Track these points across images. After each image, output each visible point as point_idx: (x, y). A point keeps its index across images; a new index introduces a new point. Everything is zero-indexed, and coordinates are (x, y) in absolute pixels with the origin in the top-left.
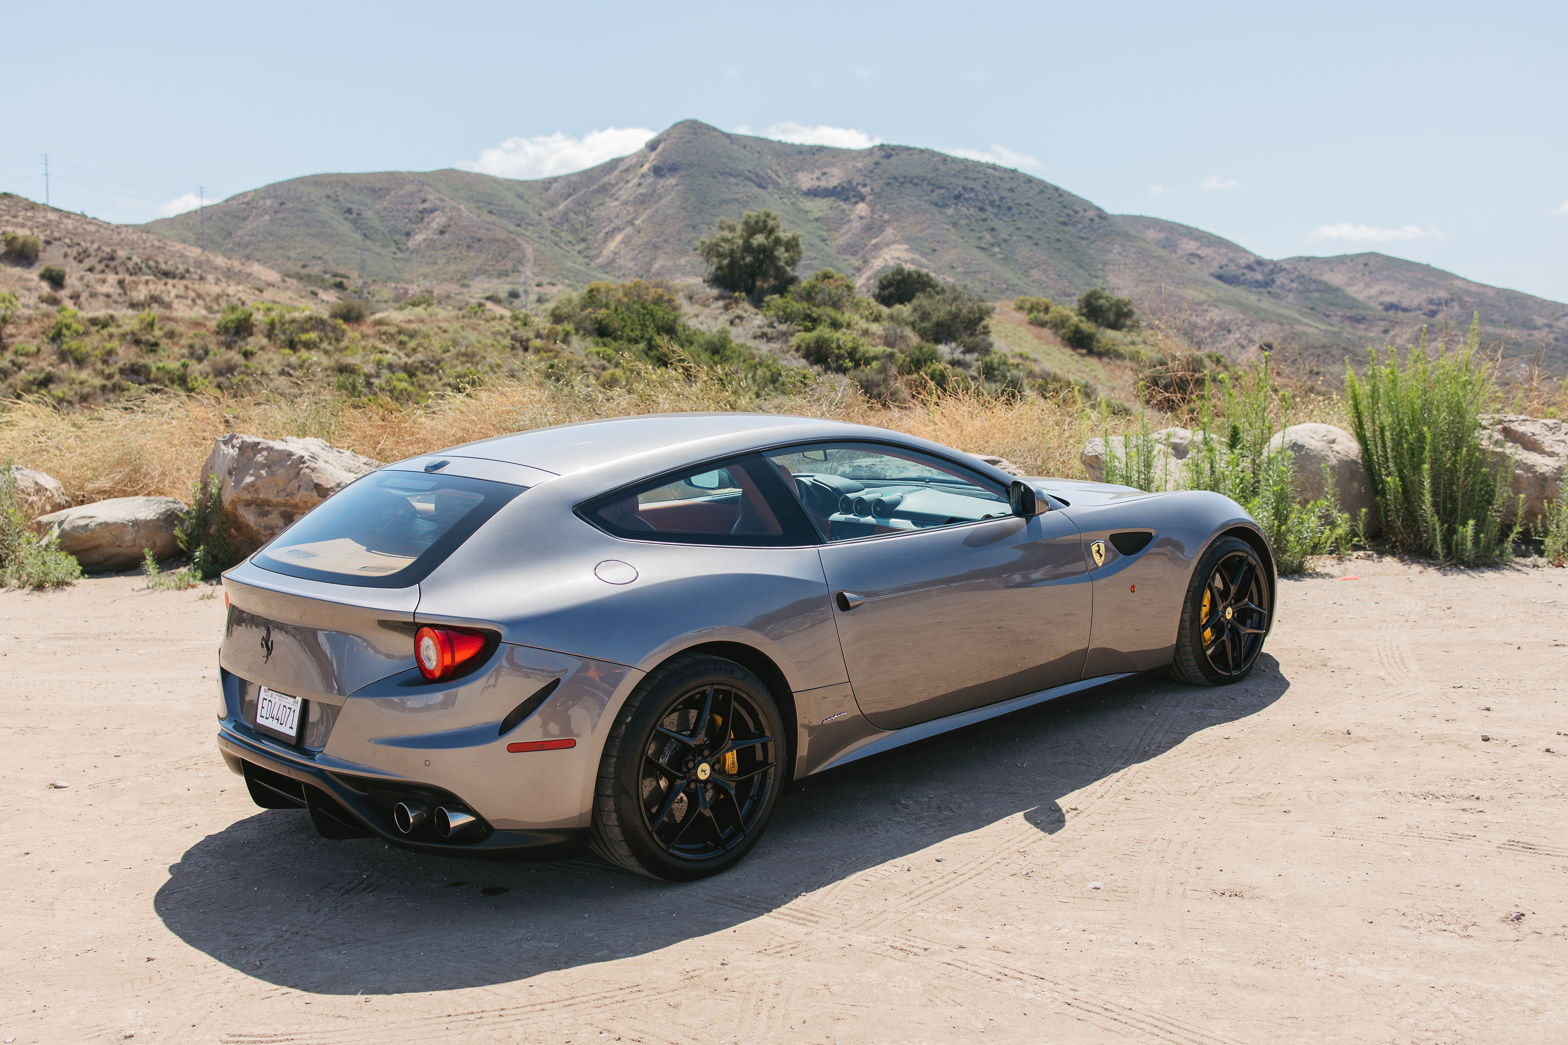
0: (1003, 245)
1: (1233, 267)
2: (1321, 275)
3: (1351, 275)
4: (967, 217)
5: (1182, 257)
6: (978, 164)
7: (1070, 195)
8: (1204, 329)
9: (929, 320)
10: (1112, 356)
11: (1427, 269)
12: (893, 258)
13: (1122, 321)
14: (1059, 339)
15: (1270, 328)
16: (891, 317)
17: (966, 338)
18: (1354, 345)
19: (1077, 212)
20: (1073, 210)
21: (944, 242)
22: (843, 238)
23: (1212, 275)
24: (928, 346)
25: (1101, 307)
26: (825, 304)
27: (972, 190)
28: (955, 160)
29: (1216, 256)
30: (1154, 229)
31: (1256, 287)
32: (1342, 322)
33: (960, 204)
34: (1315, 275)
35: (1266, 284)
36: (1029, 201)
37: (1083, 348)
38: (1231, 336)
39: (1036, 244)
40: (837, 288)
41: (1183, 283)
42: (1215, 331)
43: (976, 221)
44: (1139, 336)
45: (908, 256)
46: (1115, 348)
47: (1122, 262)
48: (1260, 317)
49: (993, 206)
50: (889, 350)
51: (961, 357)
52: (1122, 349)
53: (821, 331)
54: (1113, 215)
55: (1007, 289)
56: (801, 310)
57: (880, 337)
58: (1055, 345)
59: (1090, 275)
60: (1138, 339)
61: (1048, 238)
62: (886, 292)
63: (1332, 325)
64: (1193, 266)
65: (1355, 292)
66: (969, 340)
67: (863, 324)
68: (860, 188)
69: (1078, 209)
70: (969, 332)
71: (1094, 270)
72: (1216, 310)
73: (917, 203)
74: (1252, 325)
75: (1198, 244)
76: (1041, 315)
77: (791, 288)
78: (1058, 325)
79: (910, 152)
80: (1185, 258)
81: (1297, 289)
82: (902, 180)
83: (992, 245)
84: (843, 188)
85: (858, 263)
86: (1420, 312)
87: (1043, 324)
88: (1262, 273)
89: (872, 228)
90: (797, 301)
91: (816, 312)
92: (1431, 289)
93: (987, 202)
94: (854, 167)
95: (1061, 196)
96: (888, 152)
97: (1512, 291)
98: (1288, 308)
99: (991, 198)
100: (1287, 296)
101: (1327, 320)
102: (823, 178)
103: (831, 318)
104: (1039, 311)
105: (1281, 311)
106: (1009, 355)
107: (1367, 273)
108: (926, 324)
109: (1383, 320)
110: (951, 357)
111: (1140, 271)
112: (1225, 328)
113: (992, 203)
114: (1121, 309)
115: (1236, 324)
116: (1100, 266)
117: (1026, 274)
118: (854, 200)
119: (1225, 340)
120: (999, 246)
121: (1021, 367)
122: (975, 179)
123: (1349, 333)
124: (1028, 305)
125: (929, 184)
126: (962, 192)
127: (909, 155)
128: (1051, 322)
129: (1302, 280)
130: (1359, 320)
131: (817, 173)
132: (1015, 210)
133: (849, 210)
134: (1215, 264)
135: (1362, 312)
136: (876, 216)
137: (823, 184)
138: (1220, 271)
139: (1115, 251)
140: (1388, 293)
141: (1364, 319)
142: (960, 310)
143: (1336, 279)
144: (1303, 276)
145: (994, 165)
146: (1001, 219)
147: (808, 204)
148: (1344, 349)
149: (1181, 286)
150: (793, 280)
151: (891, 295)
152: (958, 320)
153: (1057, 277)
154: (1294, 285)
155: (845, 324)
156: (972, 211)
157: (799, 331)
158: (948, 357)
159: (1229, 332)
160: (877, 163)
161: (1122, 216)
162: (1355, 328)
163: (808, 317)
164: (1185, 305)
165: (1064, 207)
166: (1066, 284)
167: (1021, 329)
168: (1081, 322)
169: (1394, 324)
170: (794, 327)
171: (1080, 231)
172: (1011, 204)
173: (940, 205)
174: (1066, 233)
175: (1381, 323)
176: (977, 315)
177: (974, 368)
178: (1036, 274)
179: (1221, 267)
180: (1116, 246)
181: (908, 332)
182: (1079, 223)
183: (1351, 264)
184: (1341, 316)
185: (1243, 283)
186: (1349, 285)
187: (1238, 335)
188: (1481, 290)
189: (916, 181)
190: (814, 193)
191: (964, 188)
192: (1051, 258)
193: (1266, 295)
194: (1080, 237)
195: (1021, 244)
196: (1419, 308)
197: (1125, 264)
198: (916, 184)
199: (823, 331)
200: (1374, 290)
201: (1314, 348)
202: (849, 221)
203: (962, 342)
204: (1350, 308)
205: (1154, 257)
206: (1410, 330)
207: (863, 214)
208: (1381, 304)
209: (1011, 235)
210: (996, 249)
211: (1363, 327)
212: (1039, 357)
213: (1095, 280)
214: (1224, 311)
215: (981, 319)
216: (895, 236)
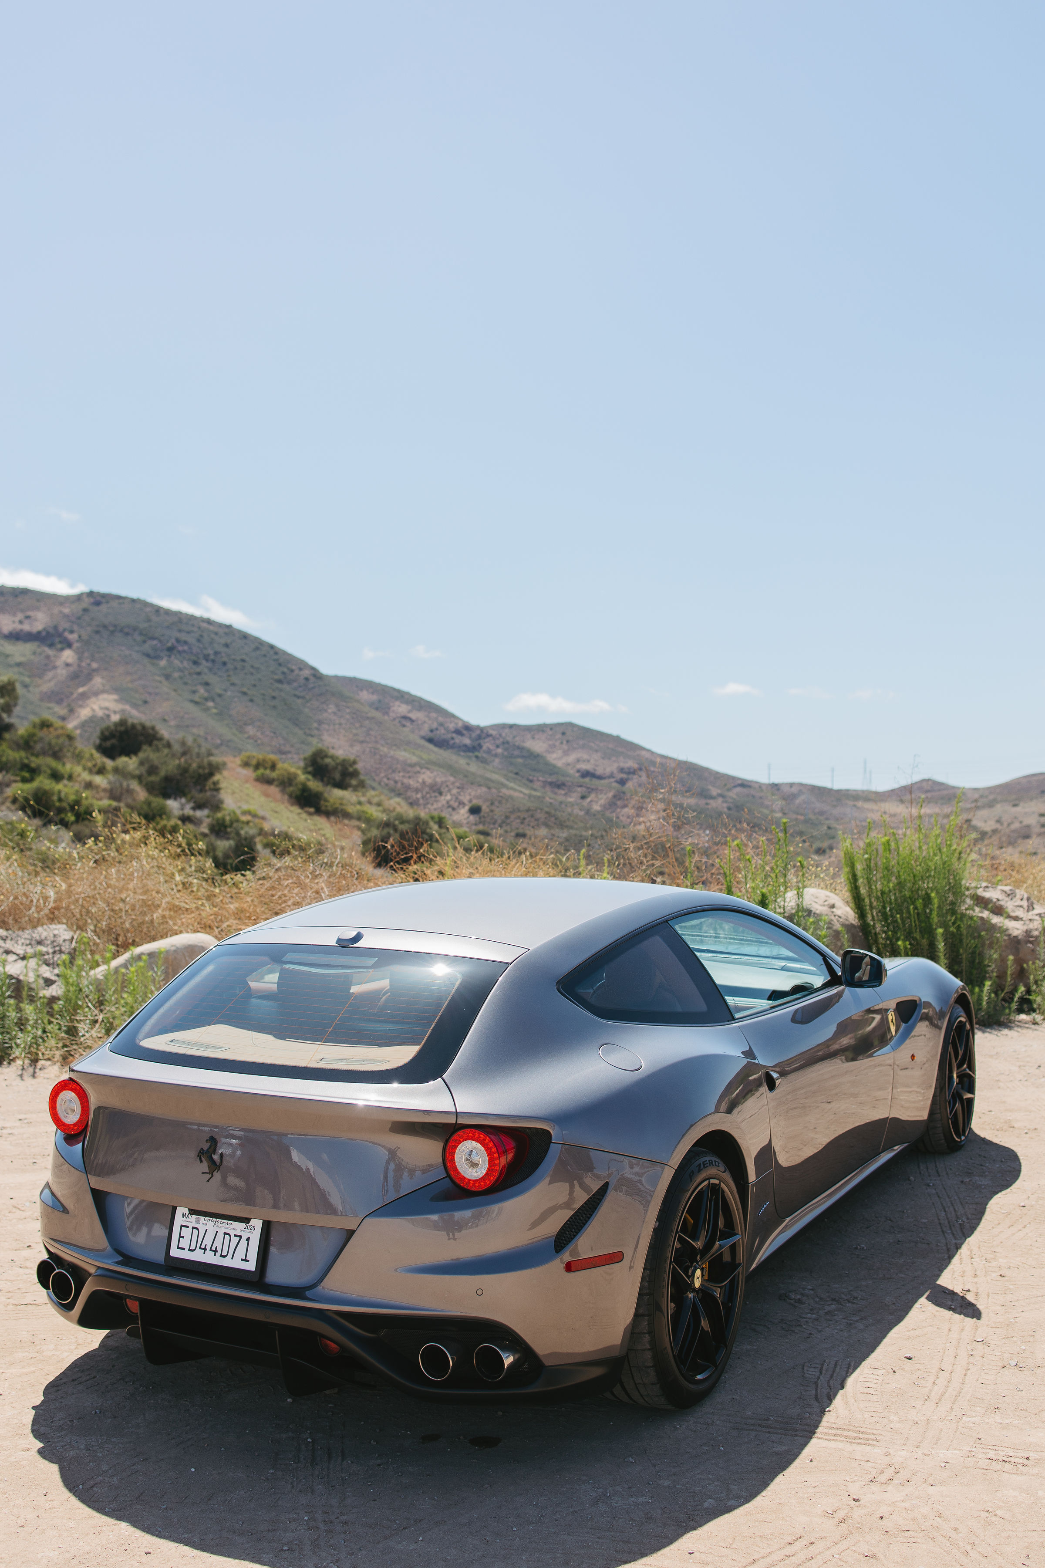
0: (218, 699)
1: (443, 731)
2: (523, 741)
3: (551, 743)
4: (181, 670)
5: (394, 719)
6: (192, 618)
7: (285, 653)
8: (417, 791)
9: (157, 774)
10: (340, 815)
11: (617, 740)
12: (101, 708)
13: (347, 780)
14: (286, 797)
15: (479, 791)
16: (116, 770)
17: (194, 793)
18: (556, 810)
19: (292, 671)
20: (288, 669)
21: (157, 694)
22: (47, 684)
23: (423, 738)
24: (157, 801)
25: (327, 765)
26: (44, 753)
27: (186, 643)
28: (168, 612)
29: (426, 719)
30: (367, 690)
31: (464, 751)
32: (544, 787)
33: (173, 657)
34: (518, 741)
35: (473, 749)
36: (244, 657)
37: (310, 806)
38: (443, 798)
39: (251, 701)
40: (58, 737)
41: (395, 745)
42: (427, 793)
43: (190, 674)
44: (364, 795)
45: (118, 707)
46: (344, 807)
47: (337, 722)
48: (470, 780)
49: (207, 660)
50: (114, 804)
51: (191, 813)
52: (351, 809)
53: (41, 782)
54: (327, 676)
55: (221, 744)
56: (18, 759)
57: (105, 790)
58: (283, 803)
59: (305, 733)
60: (363, 799)
61: (264, 695)
62: (108, 744)
63: (535, 790)
64: (405, 729)
65: (555, 759)
66: (199, 796)
67: (86, 776)
68: (66, 634)
69: (294, 667)
70: (198, 787)
71: (309, 729)
72: (428, 773)
73: (127, 652)
74: (461, 788)
75: (409, 707)
76: (268, 772)
77: (7, 736)
78: (285, 783)
79: (121, 601)
80: (397, 720)
81: (503, 754)
82: (111, 628)
83: (206, 699)
84: (48, 633)
85: (63, 712)
86: (612, 780)
87: (269, 782)
88: (470, 738)
89: (79, 676)
90: (13, 750)
91: (35, 762)
92: (621, 758)
93: (201, 656)
94: (61, 612)
95: (276, 653)
96: (97, 599)
97: (691, 763)
98: (494, 772)
99: (205, 652)
100: (493, 761)
101: (530, 784)
102: (27, 622)
103: (51, 769)
104: (266, 768)
105: (488, 775)
106: (238, 812)
107: (565, 742)
108: (153, 778)
109: (581, 786)
110: (181, 813)
111: (354, 731)
112: (437, 790)
113: (206, 657)
114: (347, 769)
115: (447, 786)
116: (315, 725)
117: (241, 730)
118: (59, 646)
119: (437, 801)
120: (213, 700)
121: (251, 824)
122: (188, 632)
123: (550, 798)
124: (254, 762)
125: (141, 634)
126: (176, 644)
127: (120, 604)
128: (278, 779)
129: (506, 746)
130: (559, 785)
131: (20, 616)
132: (230, 666)
133: (55, 656)
134: (426, 727)
135: (562, 779)
136: (83, 664)
137: (26, 627)
138: (430, 735)
139: (330, 711)
140: (584, 761)
141: (563, 784)
142: (190, 765)
143: (537, 746)
144: (508, 743)
145: (209, 619)
146: (215, 674)
147: (10, 648)
148: (547, 813)
149: (394, 748)
150: (8, 727)
151: (113, 747)
152: (187, 775)
153: (272, 735)
154: (499, 751)
155: (66, 776)
156: (186, 664)
157: (15, 781)
158: (177, 812)
159: (441, 794)
160: (85, 610)
161: (336, 677)
162: (556, 794)
163: (25, 767)
164: (399, 766)
165: (280, 665)
166: (282, 742)
167: (247, 785)
168: (309, 780)
169: (591, 790)
170: (10, 777)
171: (295, 689)
172: (225, 659)
173: (152, 657)
174: (281, 690)
175: (579, 789)
176: (207, 771)
177: (205, 825)
178: (251, 730)
179: (432, 731)
180: (331, 706)
181: (135, 785)
182: (295, 681)
183: (550, 733)
184: (543, 782)
185: (452, 747)
186: (549, 752)
187: (449, 797)
188: (664, 761)
189: (126, 630)
190: (16, 637)
191: (178, 641)
192: (266, 715)
193: (474, 759)
194: (295, 695)
195: (236, 699)
196: (611, 776)
197: (340, 724)
198: (127, 634)
199: (43, 782)
200: (571, 758)
201: (519, 811)
202: (55, 667)
203: (192, 798)
204: (551, 774)
205: (368, 718)
206: (605, 797)
207: (70, 661)
208: (578, 771)
209: (225, 690)
210: (210, 704)
211: (563, 792)
212: (267, 814)
213: (310, 739)
214: (435, 773)
215: (211, 774)
216: (104, 685)
